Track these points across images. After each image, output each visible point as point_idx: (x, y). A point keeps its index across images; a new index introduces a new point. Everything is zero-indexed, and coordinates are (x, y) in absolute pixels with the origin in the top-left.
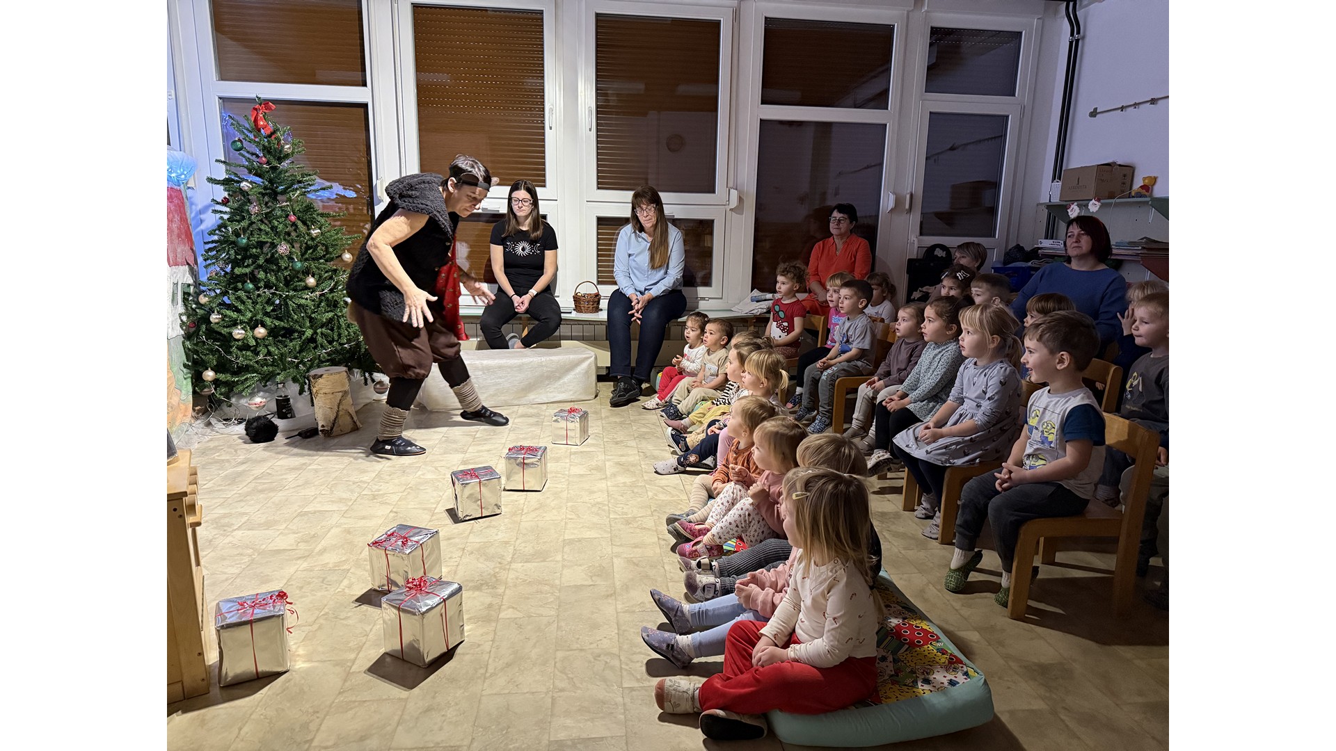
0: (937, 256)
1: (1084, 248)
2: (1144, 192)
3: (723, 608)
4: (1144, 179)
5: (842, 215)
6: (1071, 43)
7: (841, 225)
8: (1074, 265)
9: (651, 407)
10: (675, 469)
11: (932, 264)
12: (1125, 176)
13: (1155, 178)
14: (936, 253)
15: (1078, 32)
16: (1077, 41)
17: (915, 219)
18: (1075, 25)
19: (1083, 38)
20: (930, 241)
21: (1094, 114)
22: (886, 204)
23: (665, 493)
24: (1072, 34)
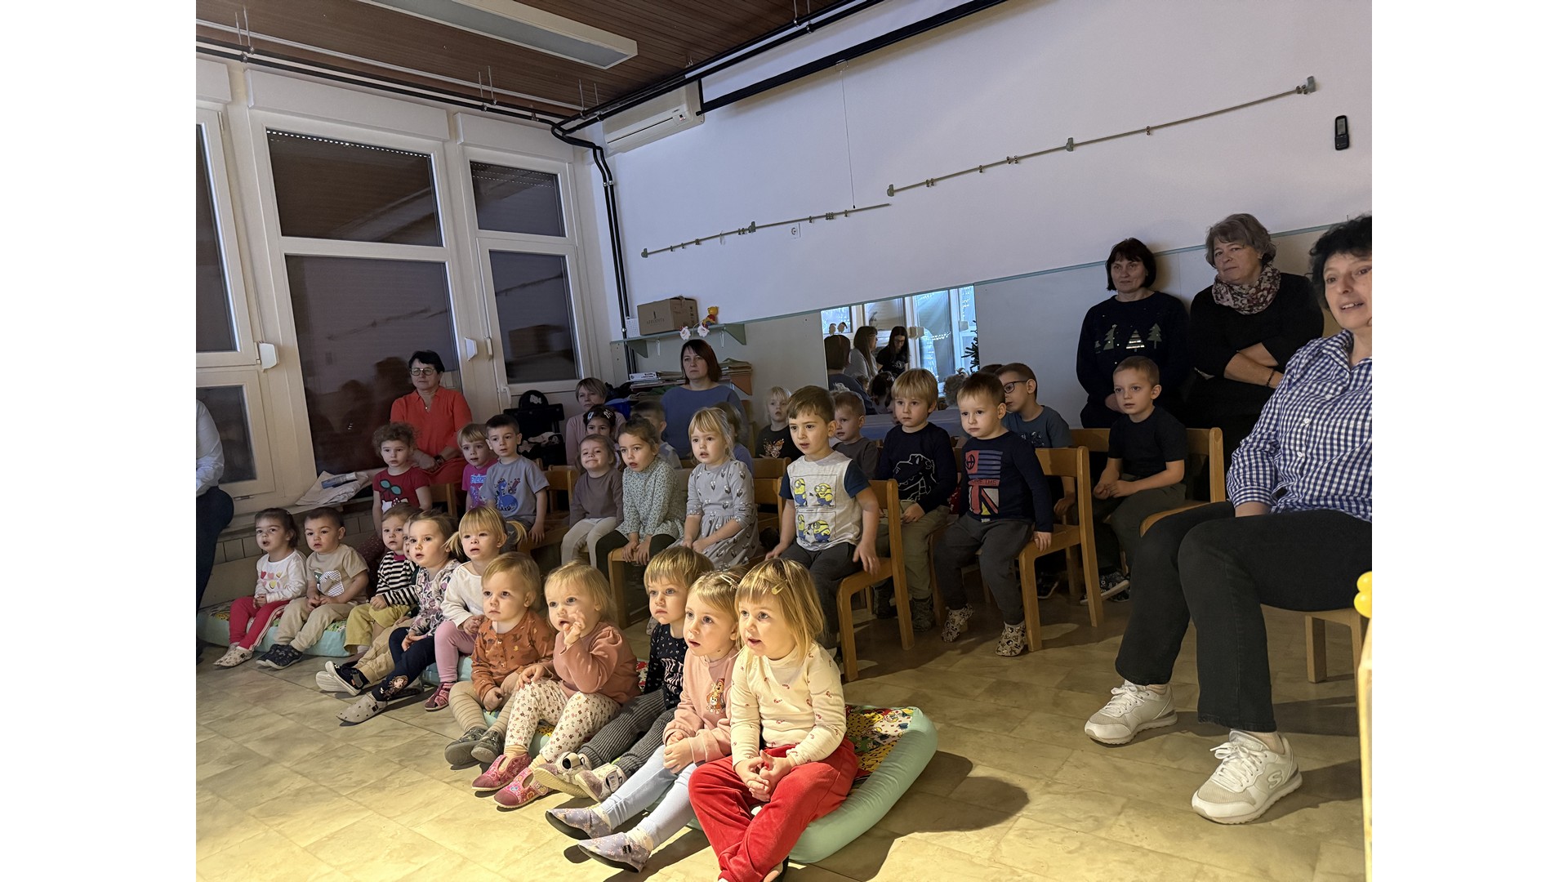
0: (533, 403)
1: (701, 372)
2: (711, 321)
3: (643, 787)
4: (709, 309)
5: (425, 365)
6: (606, 188)
7: (427, 377)
8: (694, 387)
9: (233, 663)
10: (374, 709)
11: (531, 413)
12: (691, 308)
13: (717, 308)
14: (531, 400)
15: (611, 179)
16: (612, 187)
17: (499, 366)
18: (607, 173)
19: (616, 184)
20: (523, 388)
21: (645, 254)
22: (464, 351)
23: (391, 739)
24: (605, 180)
